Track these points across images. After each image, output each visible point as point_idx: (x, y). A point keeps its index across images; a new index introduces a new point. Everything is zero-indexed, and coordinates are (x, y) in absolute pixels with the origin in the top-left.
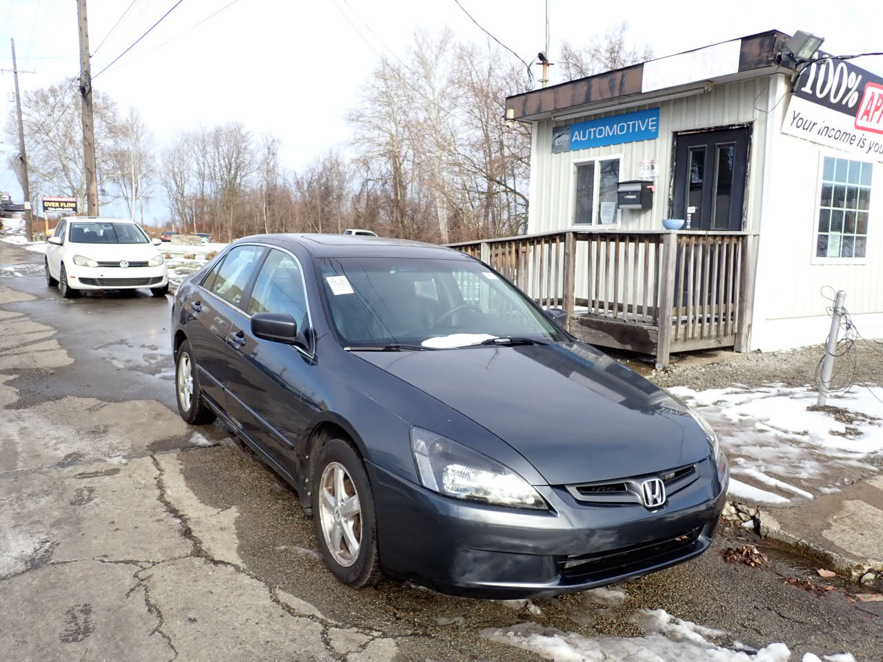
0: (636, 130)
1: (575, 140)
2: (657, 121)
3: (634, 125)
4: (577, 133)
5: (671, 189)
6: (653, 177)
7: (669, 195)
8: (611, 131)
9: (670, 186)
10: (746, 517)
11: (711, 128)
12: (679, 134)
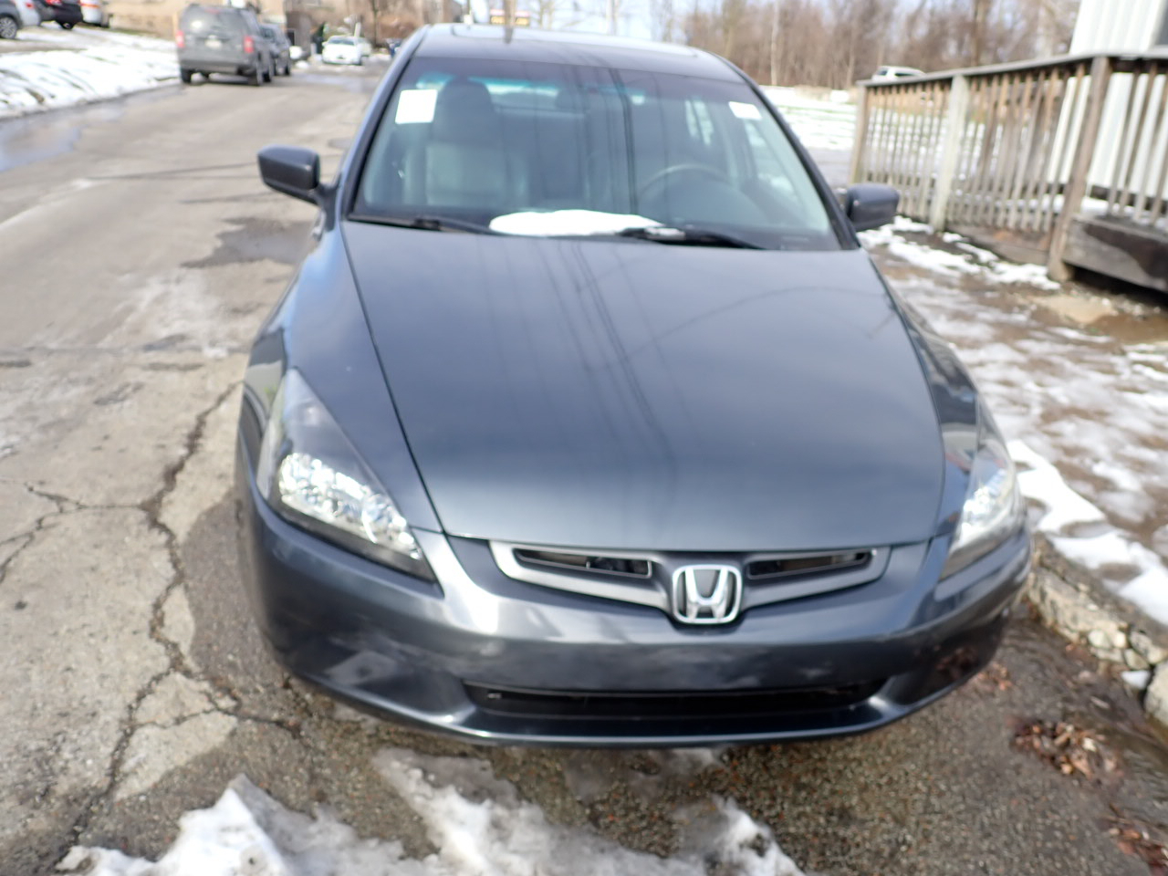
10: (1138, 662)
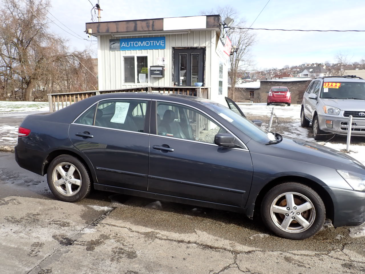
0: (155, 45)
1: (123, 46)
2: (165, 42)
3: (153, 43)
4: (123, 43)
5: (173, 70)
6: (164, 65)
7: (172, 72)
8: (142, 44)
9: (172, 69)
11: (189, 47)
12: (175, 48)
